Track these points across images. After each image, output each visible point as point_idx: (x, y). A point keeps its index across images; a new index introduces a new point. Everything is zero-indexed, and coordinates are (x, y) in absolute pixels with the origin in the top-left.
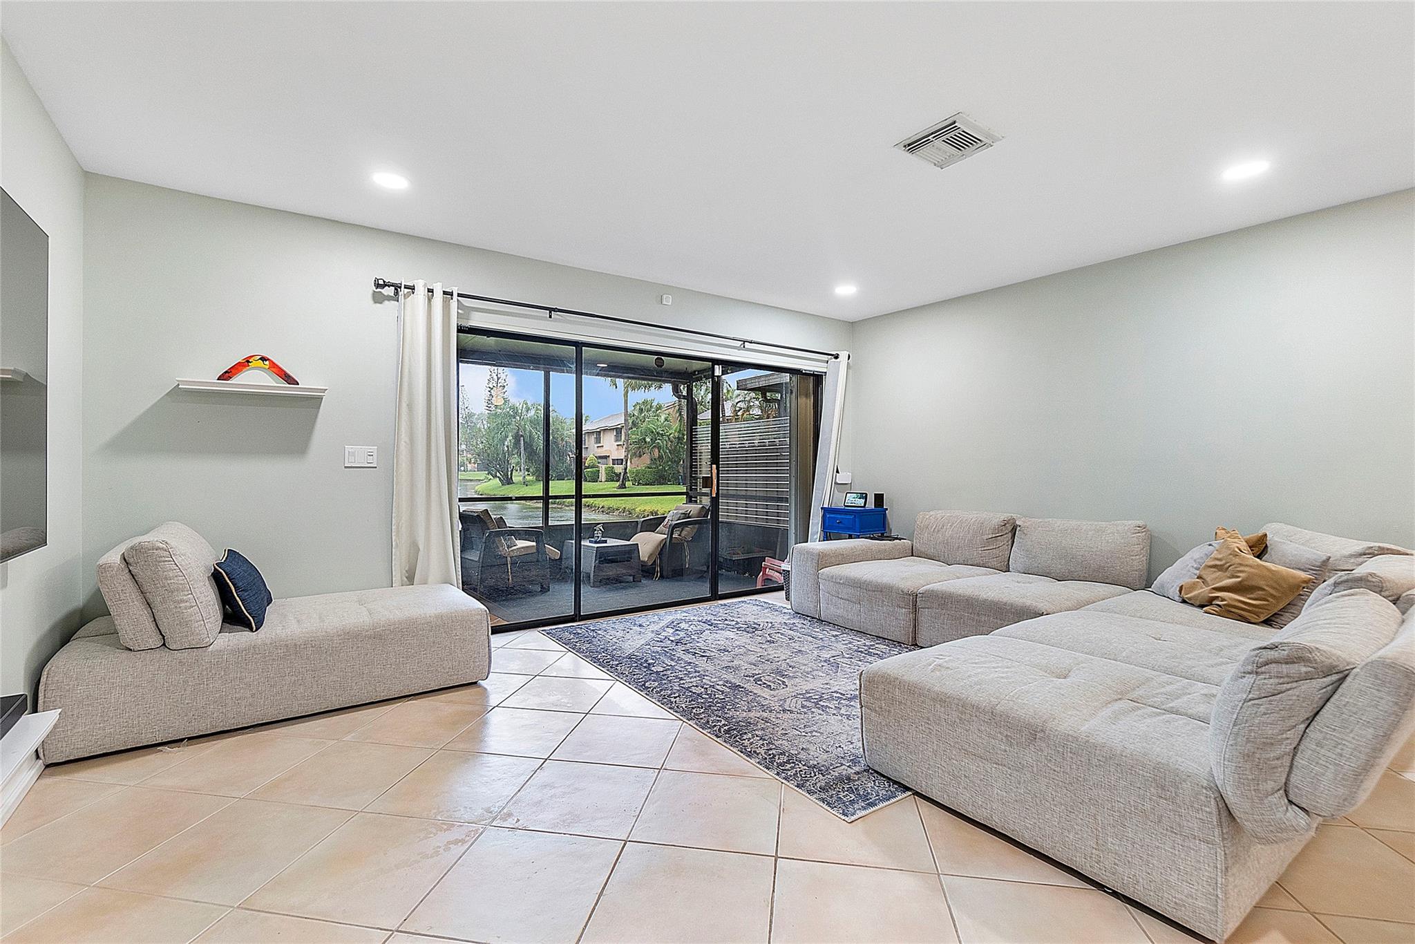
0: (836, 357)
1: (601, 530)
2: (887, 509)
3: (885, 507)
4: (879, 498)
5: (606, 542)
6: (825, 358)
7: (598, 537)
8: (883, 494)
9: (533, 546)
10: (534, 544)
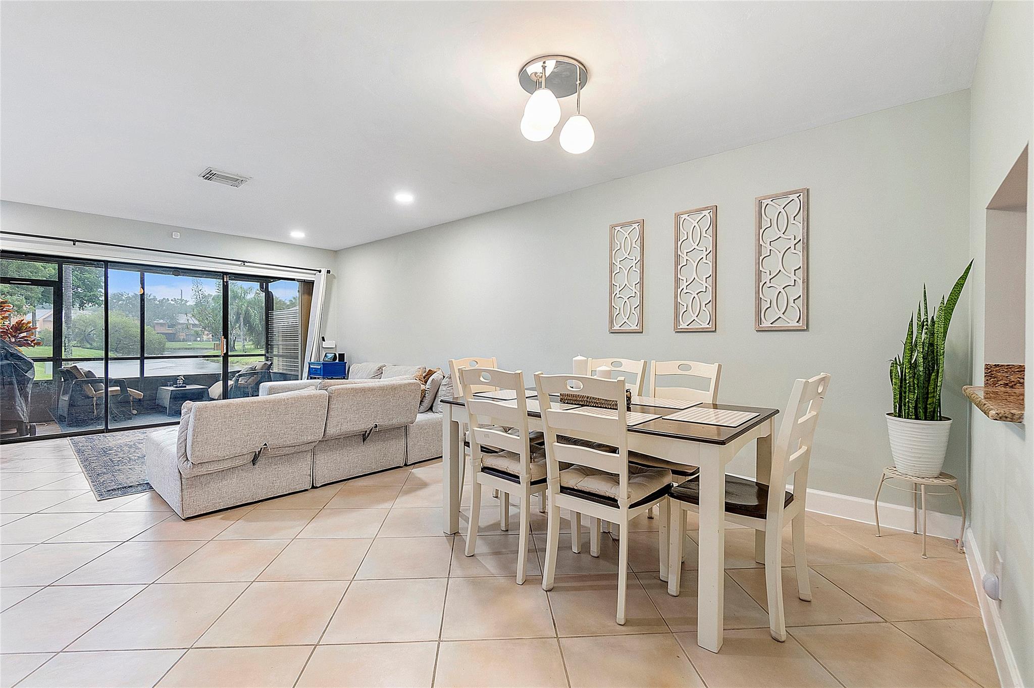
0: (320, 271)
1: (182, 379)
2: (346, 363)
3: (345, 361)
4: (342, 356)
5: (185, 387)
6: (315, 272)
7: (180, 384)
8: (344, 354)
9: (118, 390)
10: (119, 388)
